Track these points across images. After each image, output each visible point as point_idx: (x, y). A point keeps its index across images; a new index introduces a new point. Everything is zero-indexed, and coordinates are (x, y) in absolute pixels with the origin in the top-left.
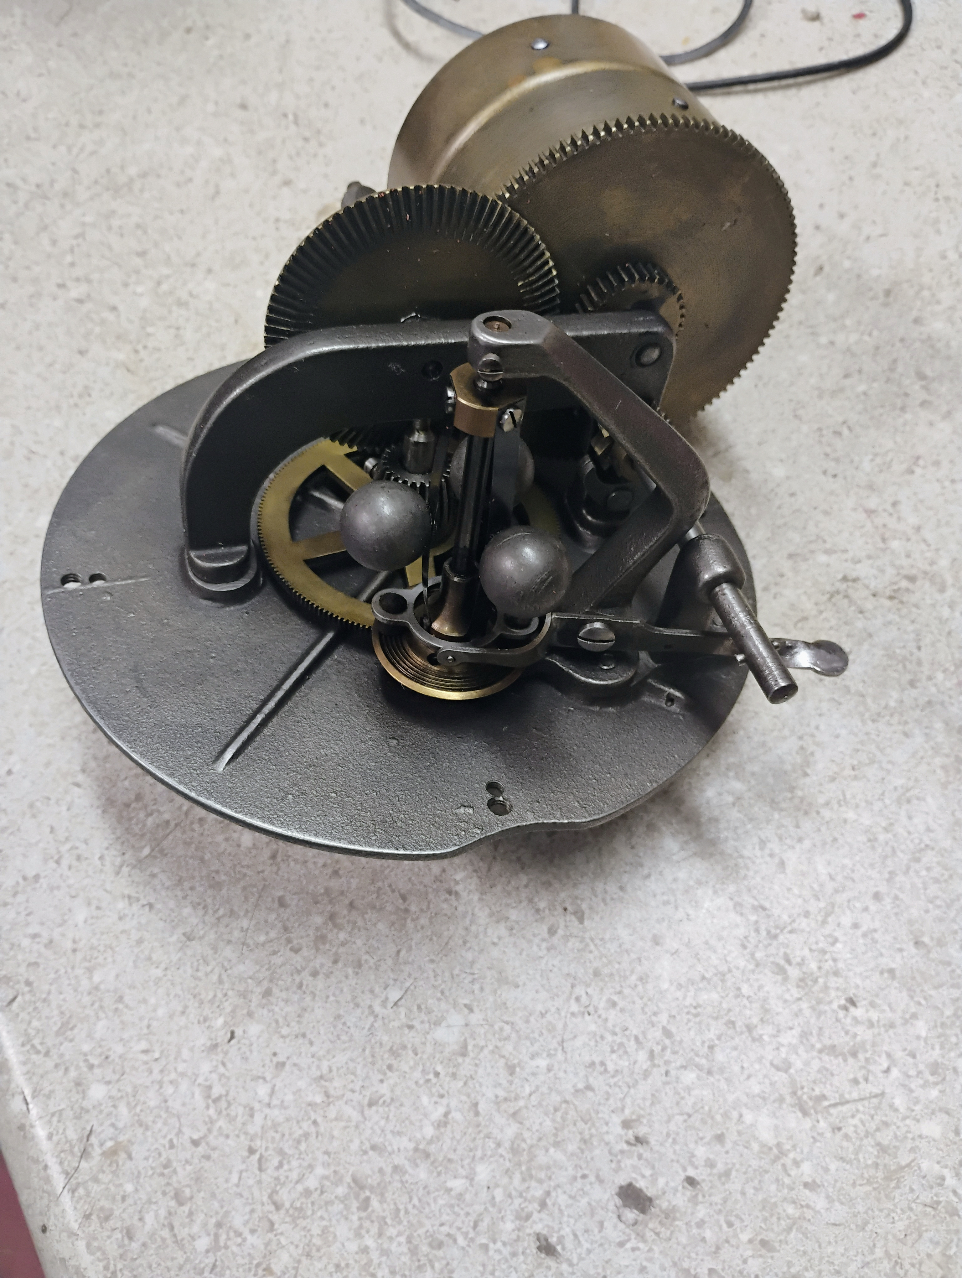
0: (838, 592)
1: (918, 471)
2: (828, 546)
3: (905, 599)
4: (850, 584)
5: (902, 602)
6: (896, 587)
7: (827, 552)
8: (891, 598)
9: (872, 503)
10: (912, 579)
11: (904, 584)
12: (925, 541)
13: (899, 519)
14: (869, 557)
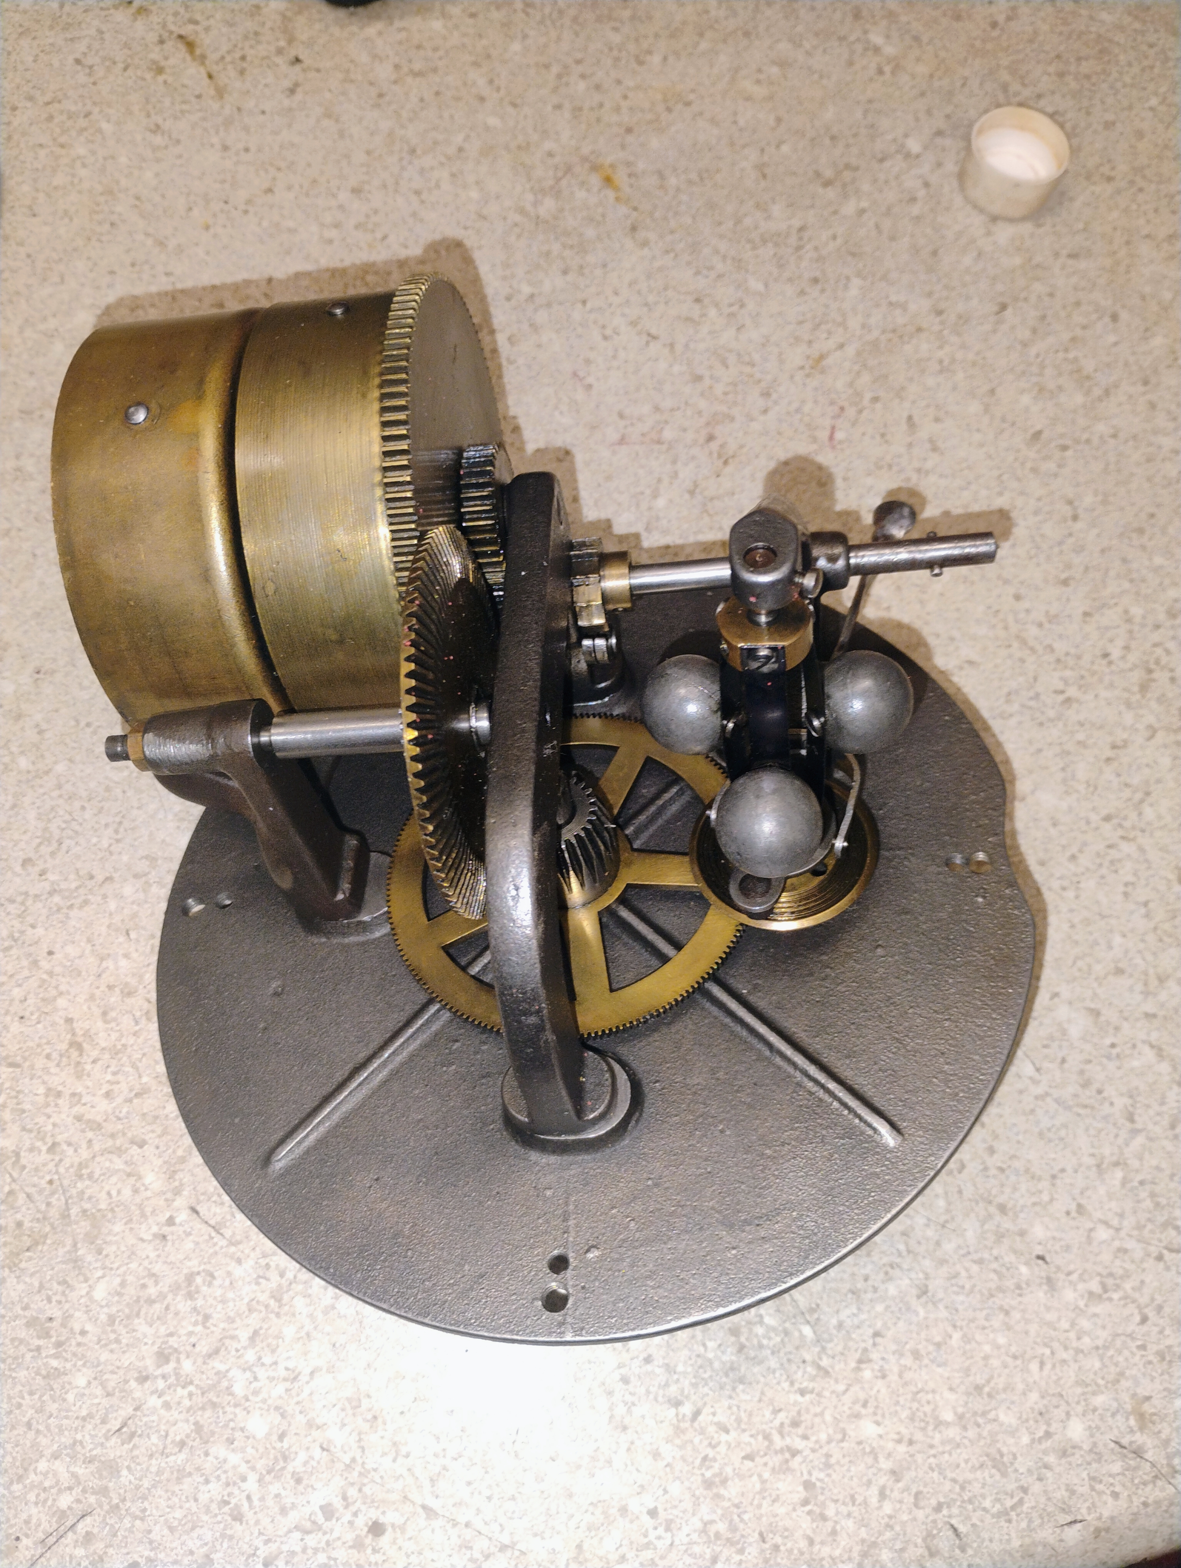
0: (705, 505)
1: (590, 380)
2: (648, 492)
3: (731, 453)
4: (698, 491)
5: (733, 457)
6: (715, 455)
7: (655, 495)
8: (726, 463)
9: (613, 435)
10: (711, 438)
11: (714, 446)
12: (672, 410)
13: (640, 419)
14: (674, 462)
